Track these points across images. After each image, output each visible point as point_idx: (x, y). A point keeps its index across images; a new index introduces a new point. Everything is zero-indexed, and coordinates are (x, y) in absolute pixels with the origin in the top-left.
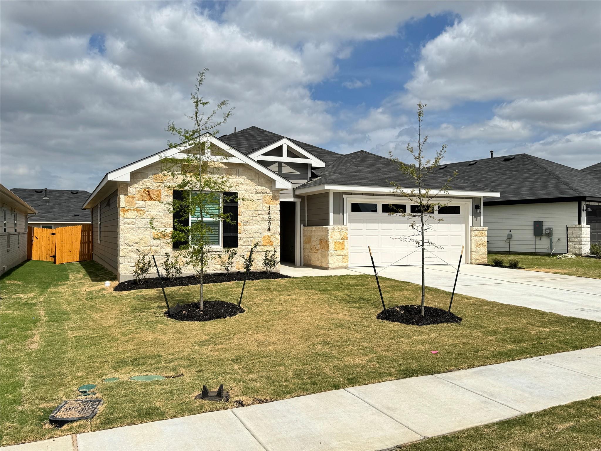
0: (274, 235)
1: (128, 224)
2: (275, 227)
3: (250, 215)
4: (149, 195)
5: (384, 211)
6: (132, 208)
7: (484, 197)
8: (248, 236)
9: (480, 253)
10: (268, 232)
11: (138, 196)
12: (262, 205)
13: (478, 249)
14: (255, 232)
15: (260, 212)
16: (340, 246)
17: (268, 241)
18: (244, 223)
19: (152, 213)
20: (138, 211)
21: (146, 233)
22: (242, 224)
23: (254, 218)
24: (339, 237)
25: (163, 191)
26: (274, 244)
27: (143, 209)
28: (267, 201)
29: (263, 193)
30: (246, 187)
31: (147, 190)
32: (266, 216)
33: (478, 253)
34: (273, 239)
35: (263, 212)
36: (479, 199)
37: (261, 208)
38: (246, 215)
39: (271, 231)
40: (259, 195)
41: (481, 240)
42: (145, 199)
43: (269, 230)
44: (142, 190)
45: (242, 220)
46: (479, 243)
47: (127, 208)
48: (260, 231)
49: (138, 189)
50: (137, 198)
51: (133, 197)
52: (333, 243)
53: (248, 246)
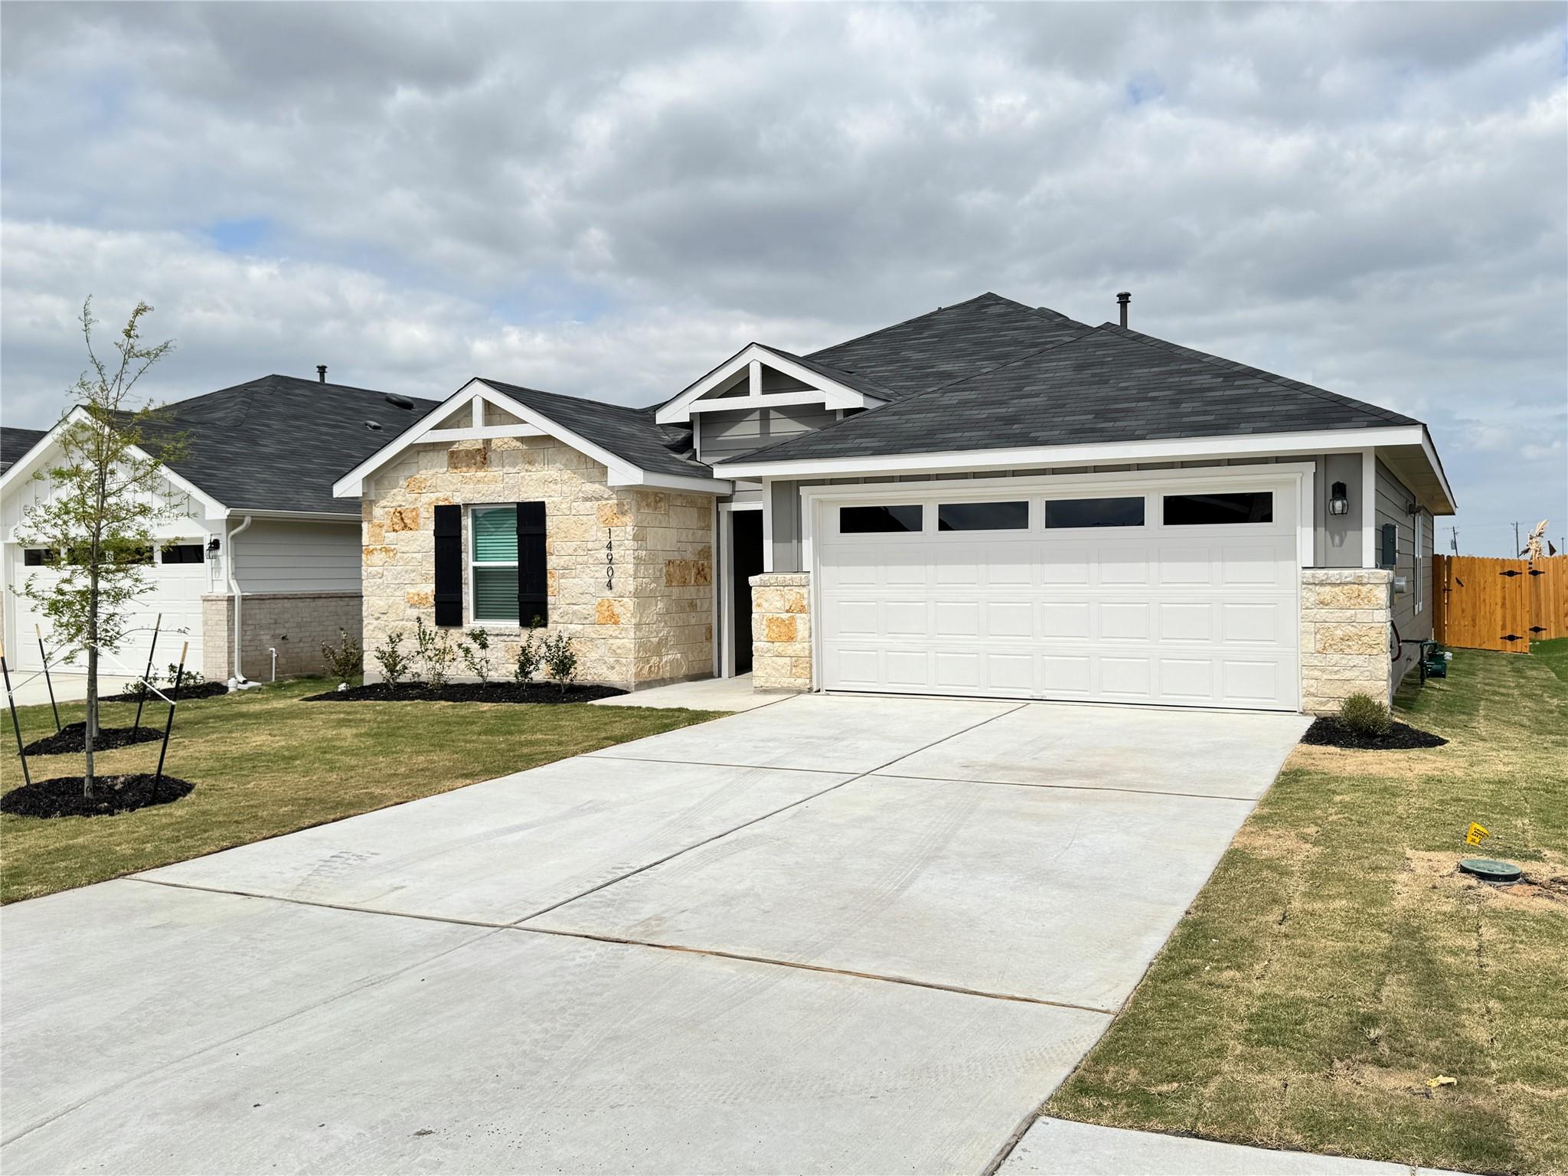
0: (620, 599)
1: (374, 577)
2: (622, 580)
3: (570, 551)
4: (402, 519)
5: (943, 526)
6: (379, 547)
7: (1379, 449)
8: (568, 602)
9: (1348, 675)
10: (608, 593)
11: (387, 522)
12: (595, 528)
13: (1337, 657)
14: (581, 591)
15: (590, 545)
16: (784, 629)
17: (607, 613)
18: (561, 572)
19: (406, 556)
20: (387, 551)
21: (397, 594)
22: (557, 573)
23: (580, 559)
24: (779, 605)
25: (422, 510)
26: (623, 621)
27: (393, 547)
28: (605, 518)
29: (598, 499)
30: (565, 488)
31: (399, 509)
32: (603, 554)
33: (1336, 672)
34: (618, 609)
35: (597, 545)
36: (1354, 458)
37: (593, 536)
38: (562, 553)
39: (614, 590)
40: (588, 504)
41: (1351, 622)
42: (397, 528)
43: (610, 586)
44: (392, 510)
45: (555, 566)
46: (1339, 633)
47: (371, 547)
48: (592, 590)
49: (386, 509)
50: (385, 527)
51: (381, 526)
52: (765, 622)
53: (569, 626)
